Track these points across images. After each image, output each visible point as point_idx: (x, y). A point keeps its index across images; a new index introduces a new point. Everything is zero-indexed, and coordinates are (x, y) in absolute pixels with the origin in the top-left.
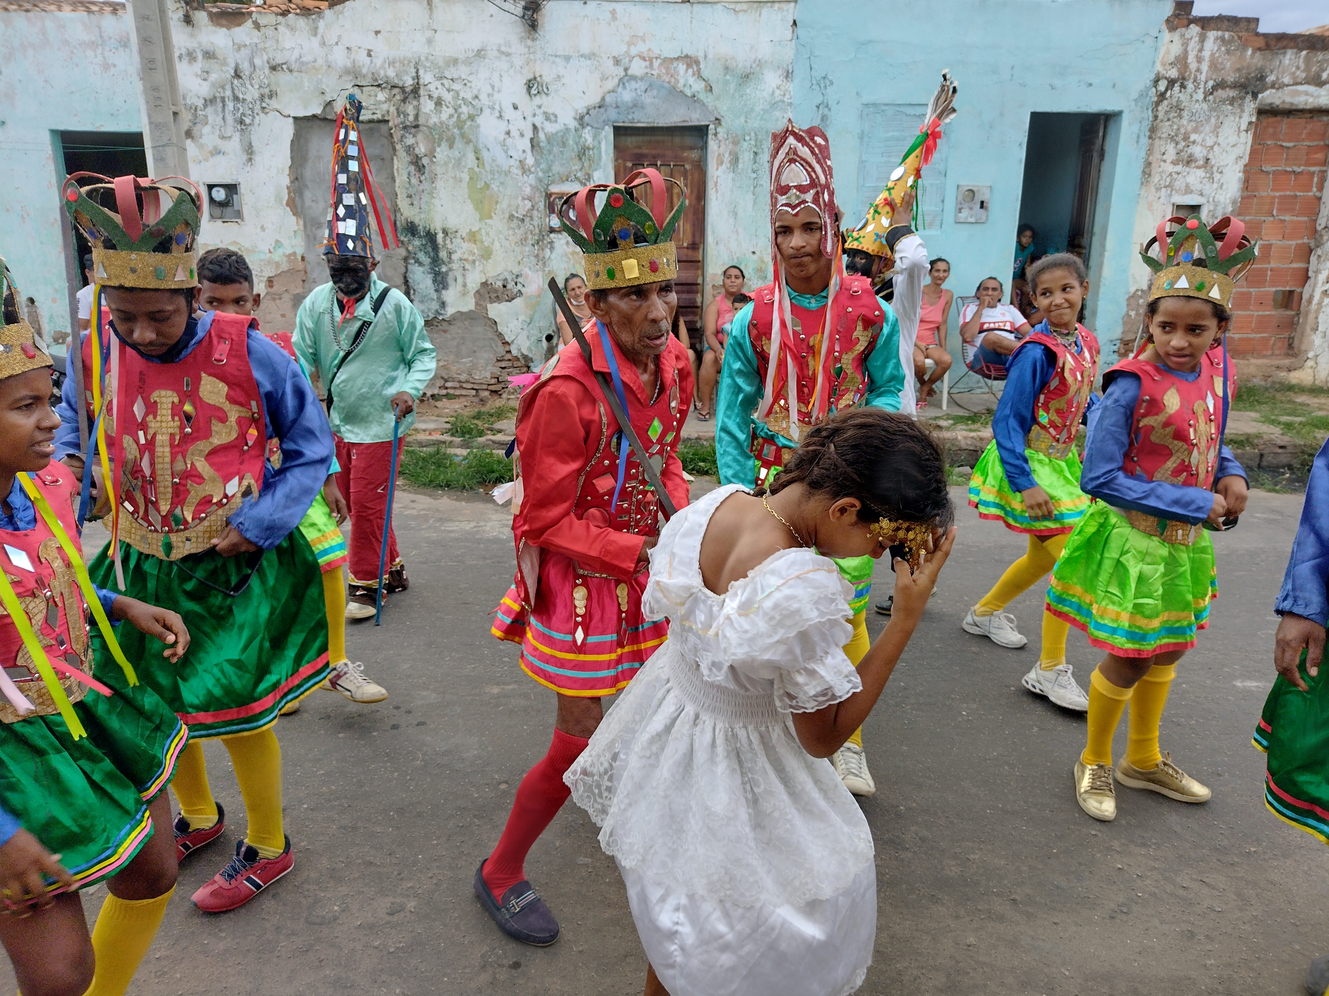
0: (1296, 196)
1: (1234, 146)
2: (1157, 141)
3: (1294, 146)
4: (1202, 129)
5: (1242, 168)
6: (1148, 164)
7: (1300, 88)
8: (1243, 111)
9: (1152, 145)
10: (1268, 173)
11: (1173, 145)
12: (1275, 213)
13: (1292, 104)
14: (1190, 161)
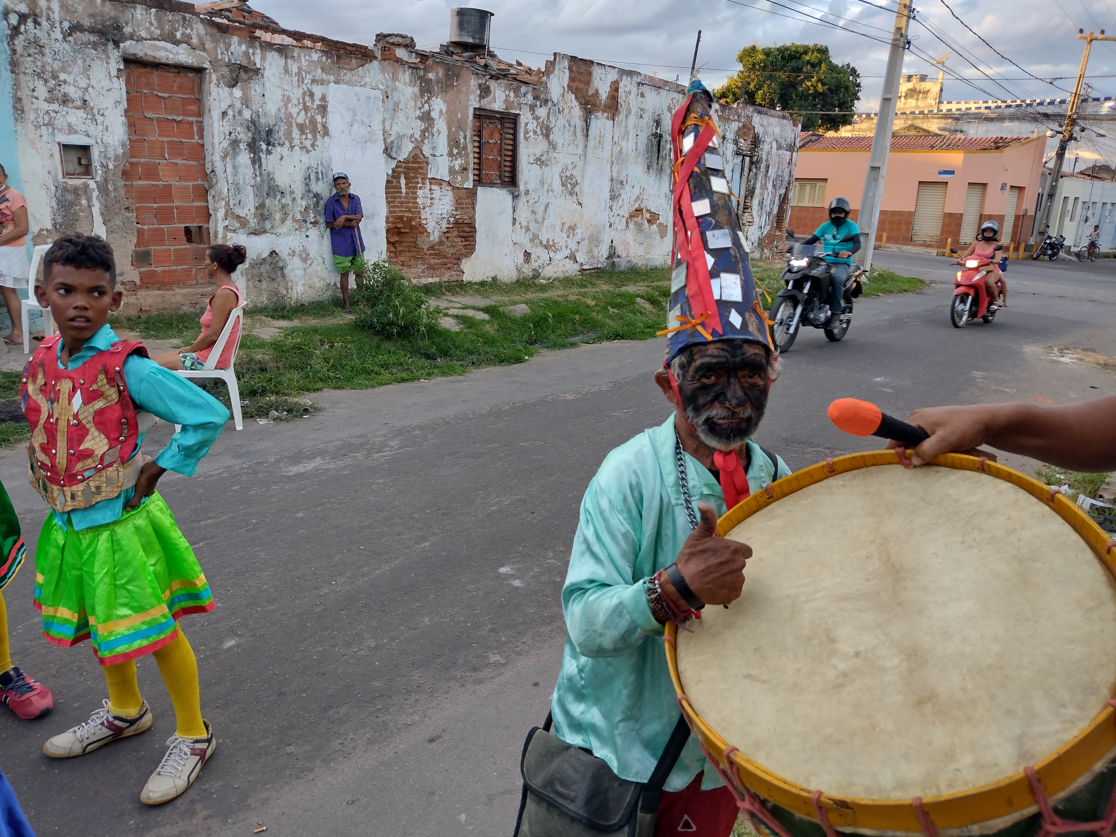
0: (182, 142)
1: (109, 90)
2: (21, 76)
3: (169, 97)
4: (70, 69)
5: (123, 112)
6: (19, 100)
7: (157, 43)
8: (108, 57)
9: (16, 80)
10: (151, 119)
11: (42, 82)
12: (166, 156)
13: (154, 57)
14: (65, 100)
